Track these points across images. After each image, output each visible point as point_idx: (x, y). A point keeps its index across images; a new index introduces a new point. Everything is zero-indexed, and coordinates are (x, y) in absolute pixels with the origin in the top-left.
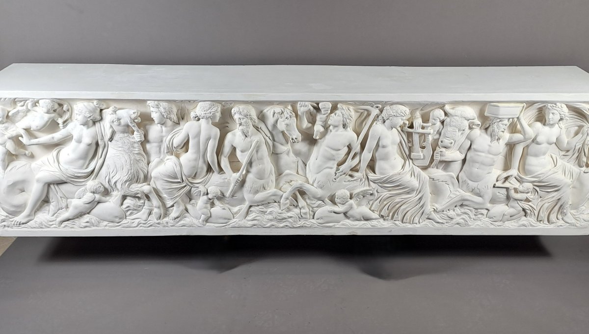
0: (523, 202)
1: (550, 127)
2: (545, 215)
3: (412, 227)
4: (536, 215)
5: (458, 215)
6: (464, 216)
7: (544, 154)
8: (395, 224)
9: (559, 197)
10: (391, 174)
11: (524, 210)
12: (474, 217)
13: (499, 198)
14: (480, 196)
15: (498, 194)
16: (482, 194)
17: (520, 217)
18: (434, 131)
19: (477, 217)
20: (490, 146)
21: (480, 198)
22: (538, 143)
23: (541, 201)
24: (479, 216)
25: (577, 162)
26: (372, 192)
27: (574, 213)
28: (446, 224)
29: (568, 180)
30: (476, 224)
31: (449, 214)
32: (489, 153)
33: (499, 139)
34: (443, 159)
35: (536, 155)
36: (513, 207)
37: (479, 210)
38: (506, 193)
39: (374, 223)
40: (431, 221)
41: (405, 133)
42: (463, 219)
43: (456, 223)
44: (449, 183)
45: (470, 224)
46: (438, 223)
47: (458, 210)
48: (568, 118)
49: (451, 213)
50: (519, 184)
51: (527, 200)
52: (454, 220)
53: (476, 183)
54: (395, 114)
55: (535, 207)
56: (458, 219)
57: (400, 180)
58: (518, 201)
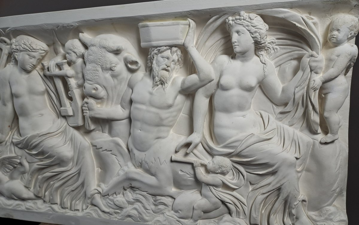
0: (220, 189)
1: (242, 61)
2: (262, 214)
3: (72, 215)
4: (247, 212)
5: (129, 203)
6: (137, 205)
7: (241, 108)
8: (52, 208)
9: (278, 185)
10: (29, 136)
11: (223, 202)
12: (153, 207)
13: (185, 180)
14: (152, 174)
15: (180, 173)
16: (153, 171)
17: (222, 215)
18: (77, 73)
19: (157, 207)
20: (151, 94)
21: (153, 177)
22: (225, 89)
23: (252, 191)
24: (161, 207)
25: (305, 125)
26: (18, 161)
27: (314, 217)
28: (116, 215)
29: (290, 155)
30: (156, 219)
31: (115, 200)
32: (152, 104)
33: (162, 83)
34: (93, 114)
35: (227, 110)
36: (205, 197)
37: (159, 198)
38: (192, 172)
39: (29, 204)
40: (96, 208)
41: (49, 78)
42: (136, 209)
43: (126, 214)
44: (116, 152)
45: (147, 218)
46: (103, 212)
47: (130, 195)
48: (277, 47)
49: (120, 199)
50: (210, 158)
51: (225, 186)
52: (124, 210)
53: (143, 153)
54: (18, 47)
55: (244, 200)
56: (129, 210)
57: (41, 144)
58: (212, 188)
